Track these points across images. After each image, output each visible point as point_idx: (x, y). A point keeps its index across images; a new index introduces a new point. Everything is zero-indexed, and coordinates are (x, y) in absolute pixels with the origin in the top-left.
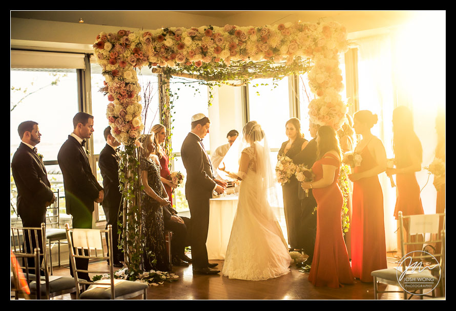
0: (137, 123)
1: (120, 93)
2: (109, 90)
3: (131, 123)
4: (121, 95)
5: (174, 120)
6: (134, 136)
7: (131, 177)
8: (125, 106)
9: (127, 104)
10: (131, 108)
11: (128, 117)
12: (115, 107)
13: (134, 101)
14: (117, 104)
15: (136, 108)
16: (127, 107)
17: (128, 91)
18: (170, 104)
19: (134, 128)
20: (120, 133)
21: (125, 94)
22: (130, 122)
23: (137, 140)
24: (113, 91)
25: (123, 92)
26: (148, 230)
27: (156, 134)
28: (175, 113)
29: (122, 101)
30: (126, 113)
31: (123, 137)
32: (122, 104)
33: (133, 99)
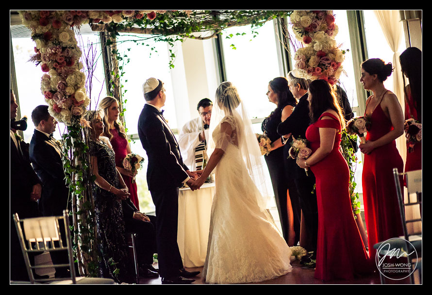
0: (81, 96)
1: (56, 61)
2: (42, 58)
3: (74, 97)
4: (58, 63)
5: (126, 91)
6: (78, 113)
7: (78, 166)
8: (63, 76)
9: (67, 74)
10: (71, 78)
11: (69, 91)
12: (52, 79)
13: (75, 69)
14: (53, 74)
15: (79, 77)
16: (66, 77)
17: (66, 57)
18: (119, 69)
19: (77, 103)
20: (60, 111)
21: (63, 61)
22: (72, 97)
23: (82, 117)
24: (47, 59)
25: (60, 59)
26: (103, 231)
27: (105, 109)
28: (126, 81)
29: (59, 71)
30: (66, 85)
31: (65, 116)
32: (59, 74)
33: (73, 66)
